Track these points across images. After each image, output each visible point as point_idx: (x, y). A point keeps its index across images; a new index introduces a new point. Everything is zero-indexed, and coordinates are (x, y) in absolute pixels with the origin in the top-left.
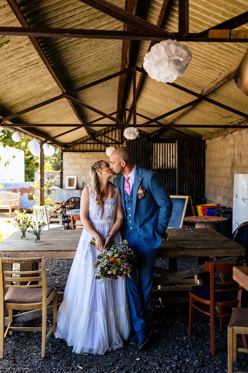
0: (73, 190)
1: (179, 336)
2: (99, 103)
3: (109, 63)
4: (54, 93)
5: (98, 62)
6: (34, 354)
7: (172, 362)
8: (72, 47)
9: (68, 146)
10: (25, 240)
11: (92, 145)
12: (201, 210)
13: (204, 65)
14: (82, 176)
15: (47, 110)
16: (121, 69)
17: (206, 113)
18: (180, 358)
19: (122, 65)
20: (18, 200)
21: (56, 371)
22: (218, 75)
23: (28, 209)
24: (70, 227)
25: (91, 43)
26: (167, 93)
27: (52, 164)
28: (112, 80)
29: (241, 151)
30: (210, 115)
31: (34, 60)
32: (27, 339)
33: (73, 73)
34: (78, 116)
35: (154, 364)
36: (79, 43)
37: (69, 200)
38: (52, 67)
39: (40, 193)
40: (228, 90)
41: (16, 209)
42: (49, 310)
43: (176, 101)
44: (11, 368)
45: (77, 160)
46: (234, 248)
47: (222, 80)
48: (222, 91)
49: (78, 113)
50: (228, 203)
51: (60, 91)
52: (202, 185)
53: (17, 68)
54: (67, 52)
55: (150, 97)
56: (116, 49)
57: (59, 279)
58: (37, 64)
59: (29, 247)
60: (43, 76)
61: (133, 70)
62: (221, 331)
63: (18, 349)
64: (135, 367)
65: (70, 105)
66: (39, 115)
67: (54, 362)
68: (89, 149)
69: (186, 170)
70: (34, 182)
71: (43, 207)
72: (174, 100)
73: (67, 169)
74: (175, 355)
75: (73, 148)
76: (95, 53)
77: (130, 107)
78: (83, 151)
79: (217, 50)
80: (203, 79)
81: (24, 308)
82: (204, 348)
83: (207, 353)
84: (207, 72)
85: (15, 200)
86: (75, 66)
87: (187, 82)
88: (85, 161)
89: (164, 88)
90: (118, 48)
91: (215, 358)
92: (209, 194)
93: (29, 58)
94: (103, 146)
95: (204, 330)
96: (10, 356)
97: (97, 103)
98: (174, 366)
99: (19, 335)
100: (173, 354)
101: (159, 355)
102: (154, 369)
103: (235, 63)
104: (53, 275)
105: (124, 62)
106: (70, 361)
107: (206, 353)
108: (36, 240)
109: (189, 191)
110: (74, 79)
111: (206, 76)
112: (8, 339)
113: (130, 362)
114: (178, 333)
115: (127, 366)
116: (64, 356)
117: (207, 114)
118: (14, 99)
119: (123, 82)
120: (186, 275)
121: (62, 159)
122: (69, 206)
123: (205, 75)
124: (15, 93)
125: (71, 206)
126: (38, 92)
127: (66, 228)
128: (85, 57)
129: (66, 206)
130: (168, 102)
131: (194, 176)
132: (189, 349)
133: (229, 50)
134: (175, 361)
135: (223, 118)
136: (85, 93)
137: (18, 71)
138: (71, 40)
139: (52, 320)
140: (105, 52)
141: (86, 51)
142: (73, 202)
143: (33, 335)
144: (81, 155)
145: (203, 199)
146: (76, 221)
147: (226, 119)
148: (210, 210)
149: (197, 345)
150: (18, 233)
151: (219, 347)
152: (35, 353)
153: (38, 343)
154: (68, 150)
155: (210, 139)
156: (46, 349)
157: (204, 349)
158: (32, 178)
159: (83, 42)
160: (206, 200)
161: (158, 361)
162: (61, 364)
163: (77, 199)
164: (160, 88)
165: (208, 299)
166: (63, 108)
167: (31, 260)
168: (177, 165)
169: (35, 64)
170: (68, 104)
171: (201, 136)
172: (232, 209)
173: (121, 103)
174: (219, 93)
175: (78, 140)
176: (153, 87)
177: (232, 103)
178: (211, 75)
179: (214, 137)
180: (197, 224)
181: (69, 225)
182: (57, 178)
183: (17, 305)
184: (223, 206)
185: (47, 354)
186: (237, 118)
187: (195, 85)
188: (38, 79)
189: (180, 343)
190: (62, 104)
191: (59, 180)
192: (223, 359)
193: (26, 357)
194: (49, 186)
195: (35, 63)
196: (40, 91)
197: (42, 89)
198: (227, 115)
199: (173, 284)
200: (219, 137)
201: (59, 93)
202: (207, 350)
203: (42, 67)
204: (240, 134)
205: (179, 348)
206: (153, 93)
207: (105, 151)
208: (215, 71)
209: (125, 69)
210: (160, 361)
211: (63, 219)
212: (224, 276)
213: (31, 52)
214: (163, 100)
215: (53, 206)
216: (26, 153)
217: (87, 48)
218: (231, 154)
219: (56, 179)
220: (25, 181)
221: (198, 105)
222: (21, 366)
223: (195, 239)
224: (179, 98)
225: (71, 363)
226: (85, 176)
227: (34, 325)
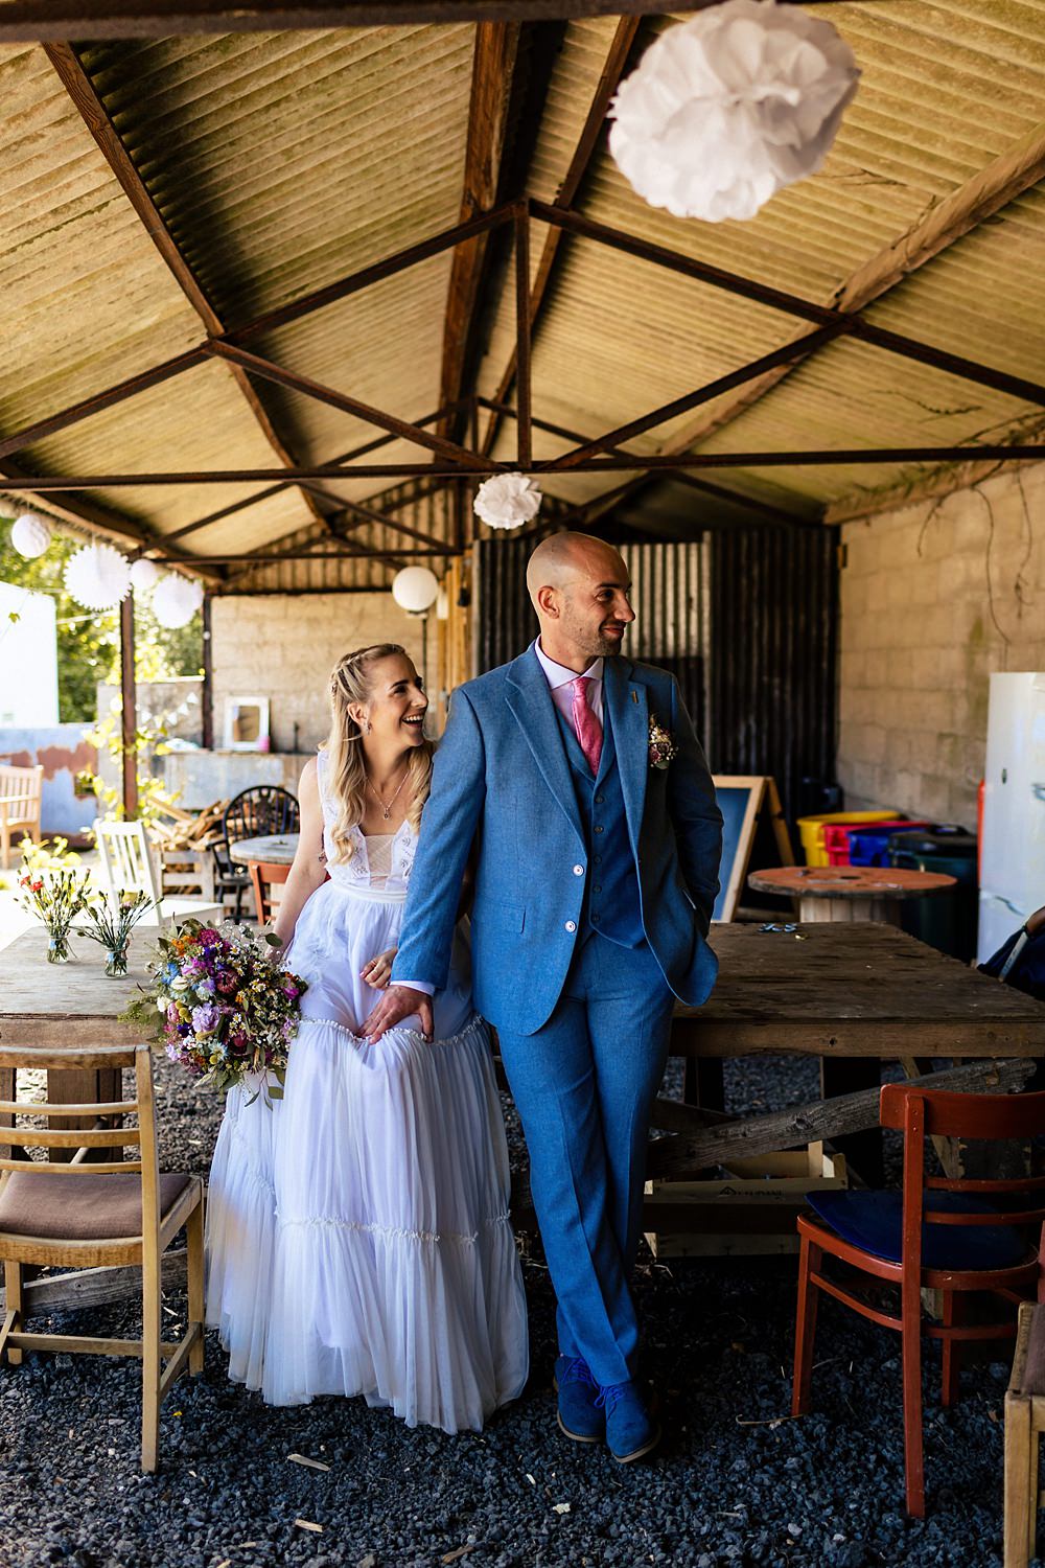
0: (256, 757)
1: (747, 1410)
2: (364, 380)
3: (406, 193)
4: (171, 340)
5: (358, 186)
6: (111, 1452)
7: (722, 1532)
8: (249, 123)
9: (231, 570)
10: (65, 968)
11: (332, 563)
12: (819, 839)
13: (852, 167)
14: (292, 698)
15: (146, 416)
16: (462, 213)
17: (849, 398)
18: (757, 1517)
19: (468, 198)
20: (35, 799)
21: (205, 1536)
22: (921, 210)
23: (74, 834)
24: (247, 909)
25: (329, 100)
26: (665, 315)
27: (168, 648)
28: (421, 271)
29: (1023, 565)
30: (867, 408)
31: (88, 194)
32: (80, 1383)
33: (254, 247)
34: (275, 439)
35: (640, 1538)
36: (277, 104)
37: (241, 796)
38: (164, 219)
39: (121, 768)
40: (964, 281)
41: (27, 835)
42: (168, 1268)
43: (709, 348)
44: (19, 1508)
45: (270, 631)
46: (1017, 1020)
47: (944, 233)
48: (937, 285)
49: (272, 424)
50: (950, 807)
51: (195, 329)
52: (824, 729)
53: (16, 234)
54: (228, 150)
55: (587, 340)
56: (441, 121)
57: (206, 1131)
58: (99, 208)
59: (84, 998)
60: (125, 264)
61: (516, 217)
62: (946, 1398)
63: (47, 1424)
64: (550, 1541)
65: (240, 392)
66: (113, 440)
67: (194, 1492)
68: (317, 580)
69: (749, 662)
70: (96, 722)
71: (133, 828)
72: (699, 345)
73: (227, 668)
74: (732, 1498)
75: (253, 579)
76: (349, 147)
77: (498, 391)
78: (295, 592)
79: (925, 87)
80: (845, 238)
81: (65, 1256)
82: (871, 1475)
83: (887, 1502)
84: (866, 202)
85: (24, 797)
86: (264, 212)
87: (763, 256)
88: (302, 631)
89: (652, 293)
90: (449, 117)
91: (926, 1527)
92: (858, 769)
93: (68, 185)
94: (378, 569)
95: (864, 1390)
96: (12, 1454)
97: (353, 377)
98: (732, 1552)
99: (48, 1365)
100: (723, 1493)
101: (661, 1496)
102: (638, 1560)
103: (1015, 141)
104: (180, 1113)
105: (476, 181)
106: (266, 1494)
107: (882, 1502)
108: (109, 968)
109: (764, 753)
110: (255, 274)
111: (858, 218)
112: (6, 1381)
113: (530, 1520)
114: (744, 1399)
115: (516, 1536)
116: (237, 1470)
117: (858, 405)
118: (9, 371)
119: (468, 275)
120: (781, 1139)
121: (207, 627)
122: (239, 822)
123: (858, 213)
124: (12, 347)
125: (247, 821)
126: (107, 338)
127: (229, 914)
128: (303, 169)
129: (230, 823)
130: (670, 357)
131: (788, 687)
132: (799, 1478)
133: (987, 77)
134: (737, 1529)
135: (931, 419)
136: (304, 335)
137: (23, 244)
138: (244, 88)
139: (182, 1307)
140: (390, 140)
141: (311, 139)
142: (257, 805)
143: (106, 1369)
144: (286, 610)
145: (827, 791)
146: (272, 885)
147: (946, 420)
148: (865, 839)
149: (834, 1462)
150: (35, 938)
151: (942, 1474)
152: (117, 1446)
153: (129, 1408)
154: (230, 587)
155: (865, 517)
156: (160, 1435)
157: (870, 1480)
158: (86, 708)
159: (294, 96)
160: (841, 793)
161: (654, 1523)
162: (227, 1504)
163: (273, 793)
164: (635, 296)
165: (894, 1255)
166: (208, 404)
167: (92, 1058)
168: (706, 639)
169: (91, 212)
170: (234, 386)
171: (818, 508)
172: (976, 837)
173: (456, 375)
174: (921, 297)
175: (271, 544)
176: (601, 292)
177: (985, 343)
178: (885, 212)
179: (882, 507)
180: (811, 900)
181: (243, 904)
182: (190, 705)
183: (40, 1244)
184: (926, 821)
185: (165, 1455)
186: (1003, 412)
187: (804, 270)
188: (104, 278)
189: (754, 1447)
190: (206, 387)
191: (198, 716)
192: (967, 1537)
193: (80, 1463)
194: (160, 741)
195: (91, 207)
196: (117, 334)
197: (124, 324)
198: (953, 401)
199: (709, 1174)
200: (909, 507)
201: (191, 340)
202: (884, 1485)
203: (121, 224)
204: (1016, 486)
205: (753, 1468)
206: (600, 321)
207: (387, 588)
208: (908, 193)
209: (479, 213)
210: (664, 1524)
211: (217, 875)
212: (962, 1146)
213: (74, 156)
214: (647, 349)
215: (175, 821)
216: (63, 607)
217: (312, 126)
218: (969, 585)
219: (183, 709)
220: (62, 721)
221: (814, 360)
222: (60, 1504)
223: (819, 973)
224: (723, 336)
225: (267, 1503)
226: (304, 699)
227: (108, 1323)
